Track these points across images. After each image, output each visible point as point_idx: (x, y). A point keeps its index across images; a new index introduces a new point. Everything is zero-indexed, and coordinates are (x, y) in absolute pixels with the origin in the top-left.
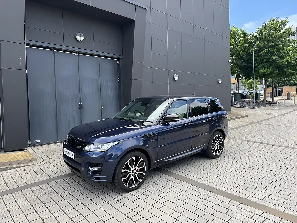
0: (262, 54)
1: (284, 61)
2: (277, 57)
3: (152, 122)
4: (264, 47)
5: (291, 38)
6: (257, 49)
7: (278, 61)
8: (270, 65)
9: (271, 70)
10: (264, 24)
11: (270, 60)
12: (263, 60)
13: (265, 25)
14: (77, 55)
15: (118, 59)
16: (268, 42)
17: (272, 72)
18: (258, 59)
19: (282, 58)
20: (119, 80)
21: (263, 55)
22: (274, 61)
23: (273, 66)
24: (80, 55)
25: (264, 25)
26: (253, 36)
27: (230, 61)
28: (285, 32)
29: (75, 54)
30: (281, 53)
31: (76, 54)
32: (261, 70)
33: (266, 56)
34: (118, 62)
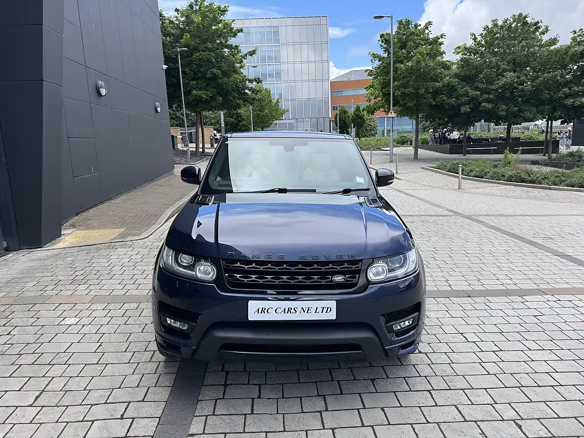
0: (195, 61)
1: (230, 82)
2: (220, 72)
4: (196, 49)
5: (232, 41)
6: (185, 50)
7: (221, 78)
8: (207, 85)
9: (210, 94)
11: (209, 76)
12: (195, 73)
13: (191, 6)
17: (213, 98)
18: (187, 70)
19: (225, 74)
21: (196, 64)
22: (215, 77)
23: (212, 87)
25: (189, 6)
26: (171, 22)
27: (165, 67)
30: (225, 67)
32: (194, 92)
33: (201, 66)
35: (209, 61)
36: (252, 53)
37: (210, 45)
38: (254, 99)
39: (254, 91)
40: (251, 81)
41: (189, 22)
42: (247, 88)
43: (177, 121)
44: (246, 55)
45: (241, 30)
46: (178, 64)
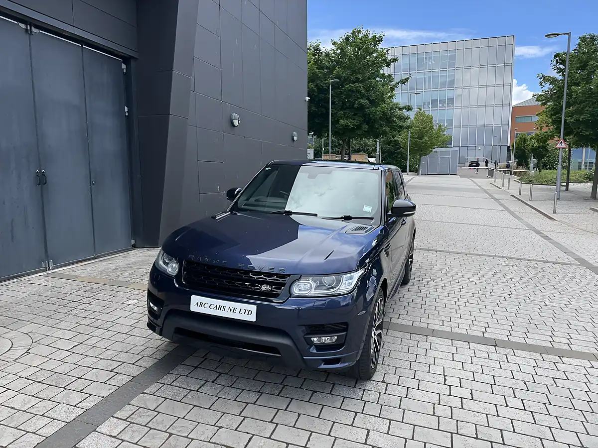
0: (344, 92)
1: (377, 111)
2: (367, 101)
3: (372, 219)
4: (348, 80)
5: (385, 71)
6: (337, 81)
7: (368, 108)
8: (355, 115)
9: (356, 122)
10: (344, 37)
11: (356, 106)
12: (344, 103)
13: (347, 39)
14: (27, 30)
15: (126, 59)
16: (354, 72)
17: (359, 127)
18: (336, 100)
19: (373, 103)
20: (127, 114)
21: (345, 95)
22: (362, 107)
23: (359, 116)
24: (34, 29)
26: (327, 55)
27: (307, 98)
28: (376, 58)
29: (20, 24)
30: (373, 96)
31: (23, 26)
32: (342, 121)
33: (350, 97)
34: (124, 66)
35: (358, 91)
36: (404, 81)
37: (359, 76)
38: (401, 127)
39: (402, 119)
40: (401, 109)
41: (343, 53)
42: (395, 116)
43: (339, 148)
44: (398, 83)
45: (395, 60)
46: (329, 95)
